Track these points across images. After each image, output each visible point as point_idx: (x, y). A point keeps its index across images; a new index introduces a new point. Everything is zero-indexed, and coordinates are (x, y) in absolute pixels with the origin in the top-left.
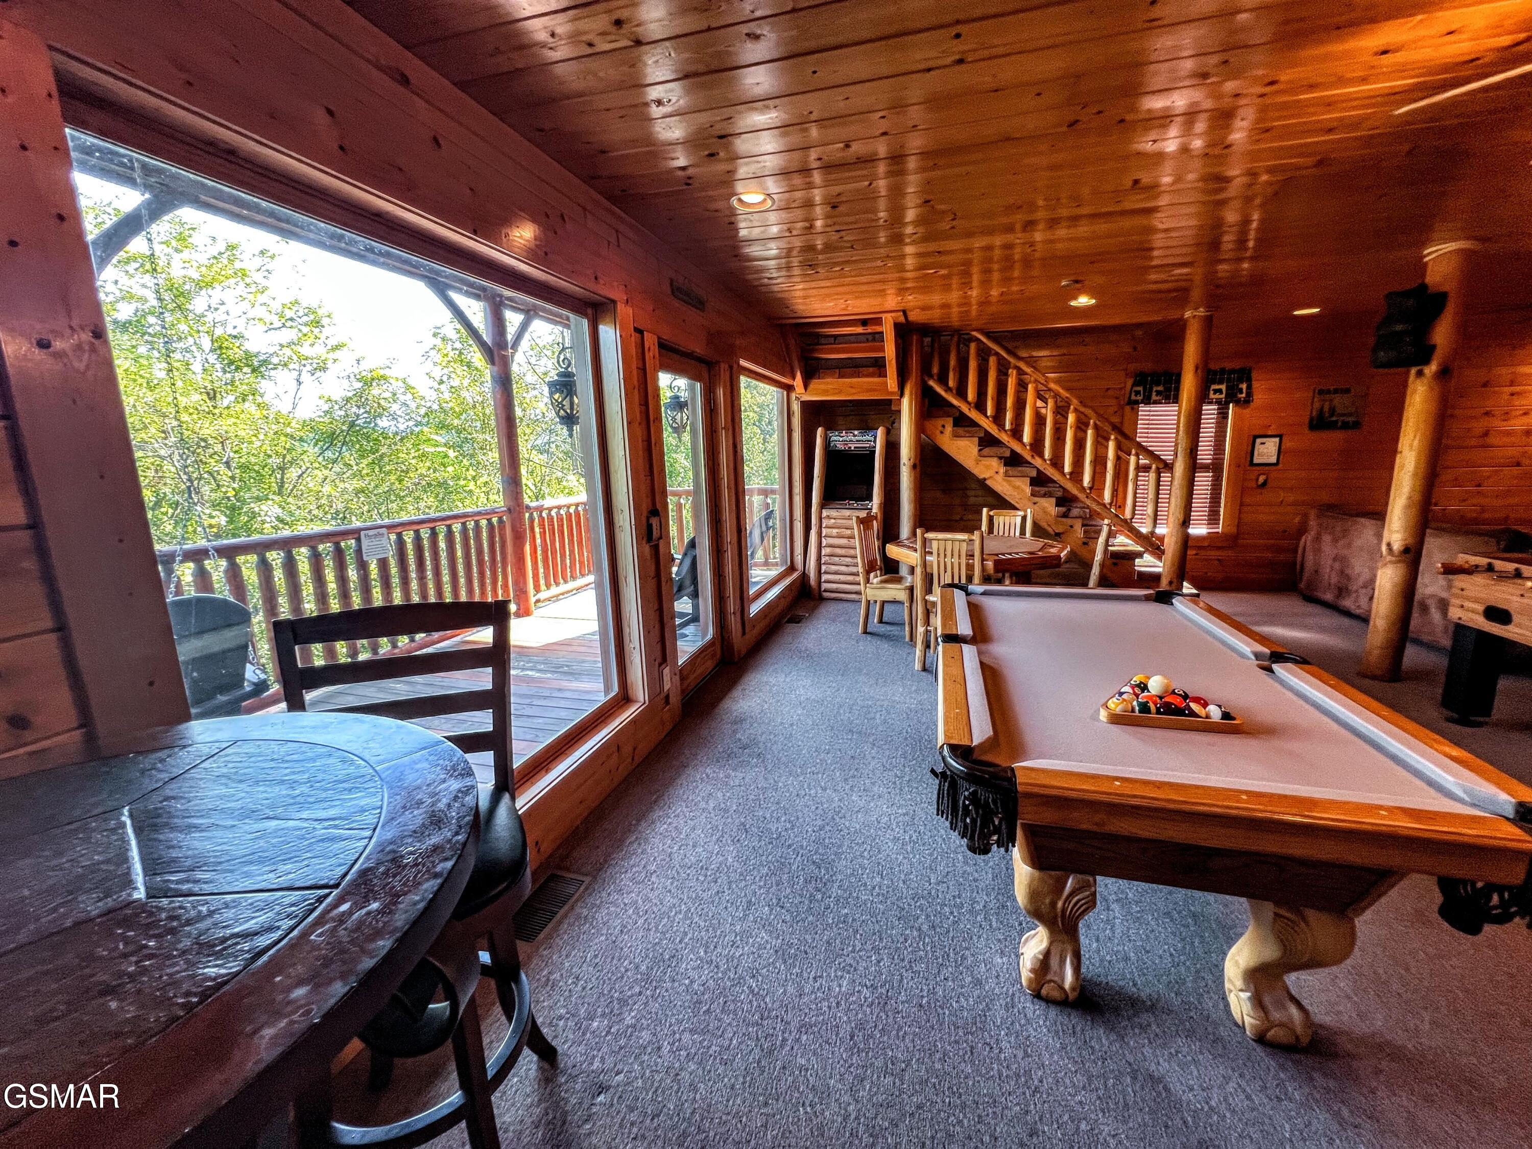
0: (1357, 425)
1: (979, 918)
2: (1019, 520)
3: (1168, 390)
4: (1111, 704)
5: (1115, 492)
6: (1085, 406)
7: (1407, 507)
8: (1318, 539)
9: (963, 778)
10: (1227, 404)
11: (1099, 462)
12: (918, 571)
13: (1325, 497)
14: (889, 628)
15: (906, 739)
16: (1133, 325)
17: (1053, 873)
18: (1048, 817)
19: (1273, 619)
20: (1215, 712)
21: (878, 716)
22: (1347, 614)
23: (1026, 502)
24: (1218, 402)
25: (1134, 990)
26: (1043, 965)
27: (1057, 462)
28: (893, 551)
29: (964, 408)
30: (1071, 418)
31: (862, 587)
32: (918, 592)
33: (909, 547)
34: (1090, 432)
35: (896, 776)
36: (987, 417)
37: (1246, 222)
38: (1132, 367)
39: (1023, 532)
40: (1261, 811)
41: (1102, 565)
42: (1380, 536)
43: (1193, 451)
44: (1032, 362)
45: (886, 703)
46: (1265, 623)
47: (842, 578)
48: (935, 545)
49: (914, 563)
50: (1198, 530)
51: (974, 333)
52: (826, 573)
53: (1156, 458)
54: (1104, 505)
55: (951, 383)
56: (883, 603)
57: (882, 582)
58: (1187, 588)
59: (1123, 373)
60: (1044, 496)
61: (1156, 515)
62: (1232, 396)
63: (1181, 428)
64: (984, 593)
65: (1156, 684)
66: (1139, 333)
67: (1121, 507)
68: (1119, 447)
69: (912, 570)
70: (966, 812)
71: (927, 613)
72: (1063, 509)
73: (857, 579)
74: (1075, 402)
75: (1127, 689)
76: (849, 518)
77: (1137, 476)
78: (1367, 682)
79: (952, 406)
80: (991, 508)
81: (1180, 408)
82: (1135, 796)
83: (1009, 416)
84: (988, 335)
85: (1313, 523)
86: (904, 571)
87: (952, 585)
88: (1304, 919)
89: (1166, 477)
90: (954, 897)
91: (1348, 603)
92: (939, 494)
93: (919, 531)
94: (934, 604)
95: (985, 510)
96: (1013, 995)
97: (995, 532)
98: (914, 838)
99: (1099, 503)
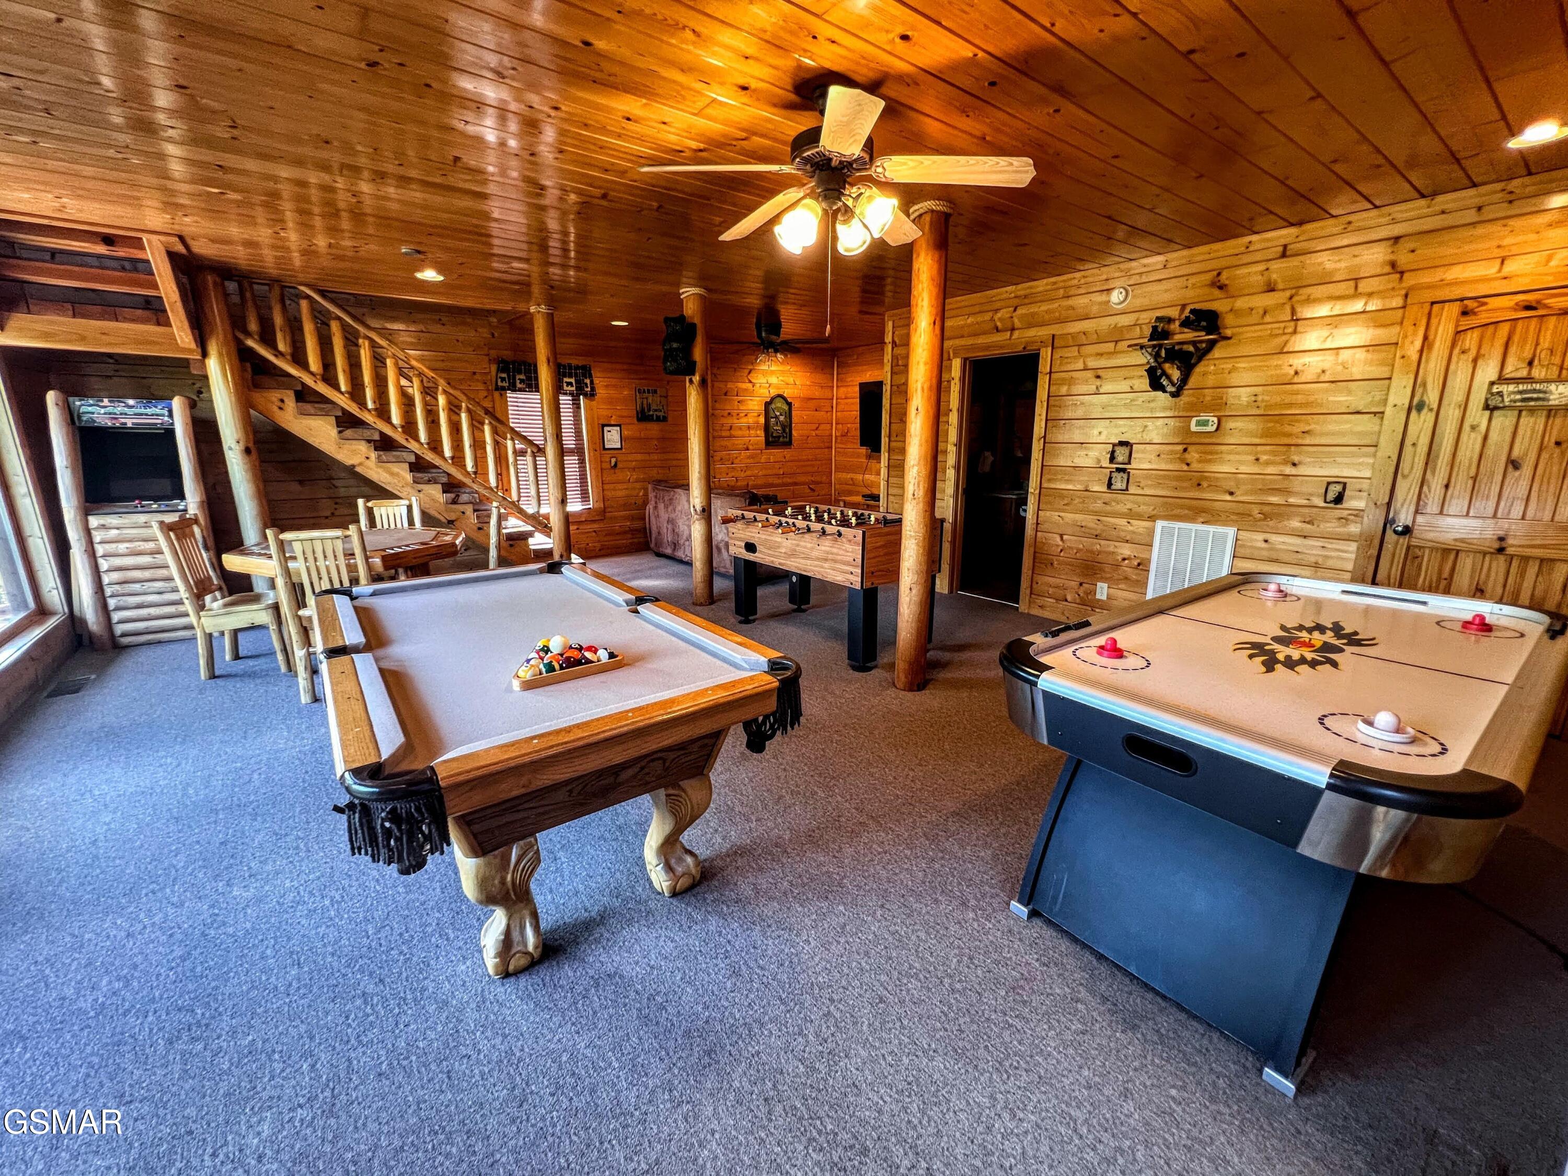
0: (665, 419)
1: (433, 940)
2: (404, 511)
3: (529, 378)
4: (521, 674)
5: (499, 475)
6: (455, 388)
7: (700, 479)
8: (656, 508)
9: (376, 800)
10: (578, 395)
11: (478, 445)
12: (280, 582)
13: (654, 473)
14: (251, 663)
15: (304, 790)
16: (488, 311)
17: (496, 852)
18: (477, 800)
19: (637, 575)
20: (603, 655)
21: (256, 776)
22: (681, 562)
23: (409, 489)
24: (571, 394)
25: (586, 914)
26: (507, 944)
27: (435, 445)
28: (233, 562)
29: (308, 380)
30: (442, 400)
31: (193, 619)
32: (285, 609)
33: (260, 555)
34: (464, 416)
35: (298, 838)
36: (342, 393)
37: (566, 234)
38: (493, 353)
39: (411, 522)
40: (641, 721)
41: (499, 547)
42: (688, 501)
43: (558, 437)
44: (388, 335)
45: (264, 757)
46: (634, 579)
47: (153, 611)
48: (297, 547)
49: (271, 574)
50: (575, 506)
51: (302, 288)
52: (118, 609)
53: (530, 443)
54: (491, 489)
55: (281, 346)
56: (235, 633)
57: (226, 605)
58: (575, 559)
59: (487, 358)
60: (429, 482)
61: (539, 497)
62: (580, 390)
63: (546, 416)
64: (374, 594)
65: (556, 644)
66: (494, 320)
67: (507, 490)
68: (495, 432)
69: (272, 584)
70: (388, 833)
71: (305, 632)
72: (452, 496)
73: (181, 608)
74: (442, 383)
75: (534, 655)
76: (147, 525)
77: (516, 460)
78: (698, 608)
79: (289, 375)
80: (368, 498)
81: (542, 395)
82: (552, 747)
83: (369, 393)
84: (323, 293)
85: (651, 495)
86: (260, 586)
87: (333, 591)
88: (684, 791)
89: (540, 460)
90: (401, 935)
91: (680, 554)
92: (295, 487)
93: (269, 532)
94: (310, 619)
95: (360, 502)
96: (483, 991)
97: (379, 526)
98: (338, 898)
99: (486, 488)
